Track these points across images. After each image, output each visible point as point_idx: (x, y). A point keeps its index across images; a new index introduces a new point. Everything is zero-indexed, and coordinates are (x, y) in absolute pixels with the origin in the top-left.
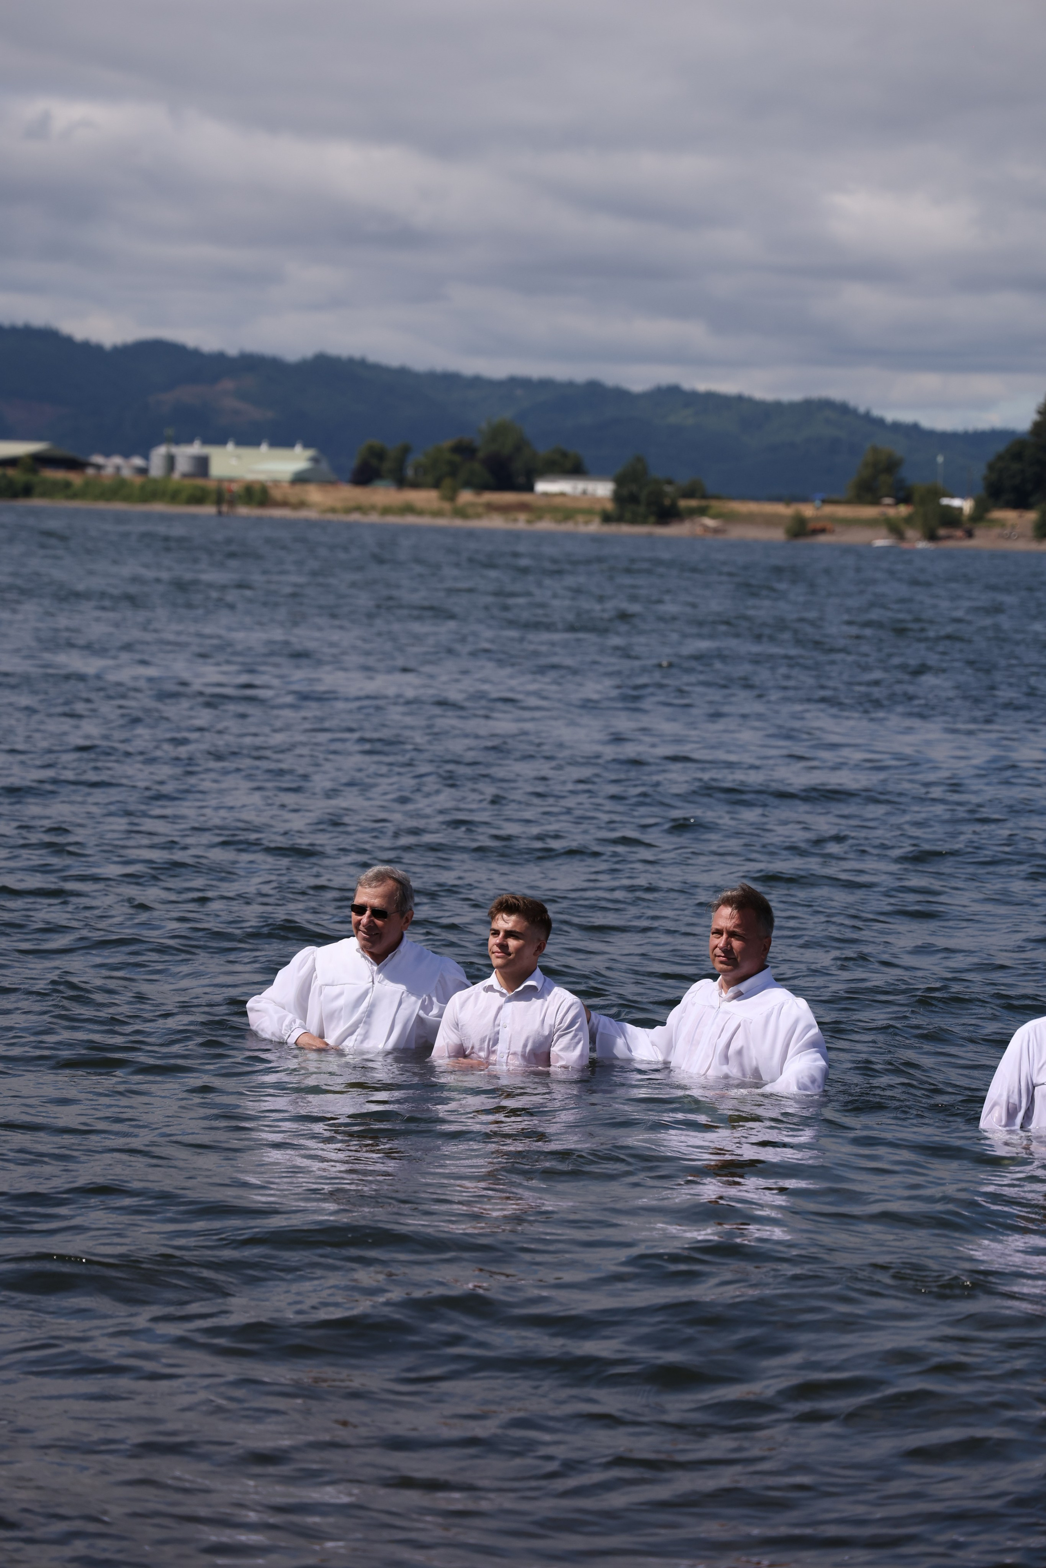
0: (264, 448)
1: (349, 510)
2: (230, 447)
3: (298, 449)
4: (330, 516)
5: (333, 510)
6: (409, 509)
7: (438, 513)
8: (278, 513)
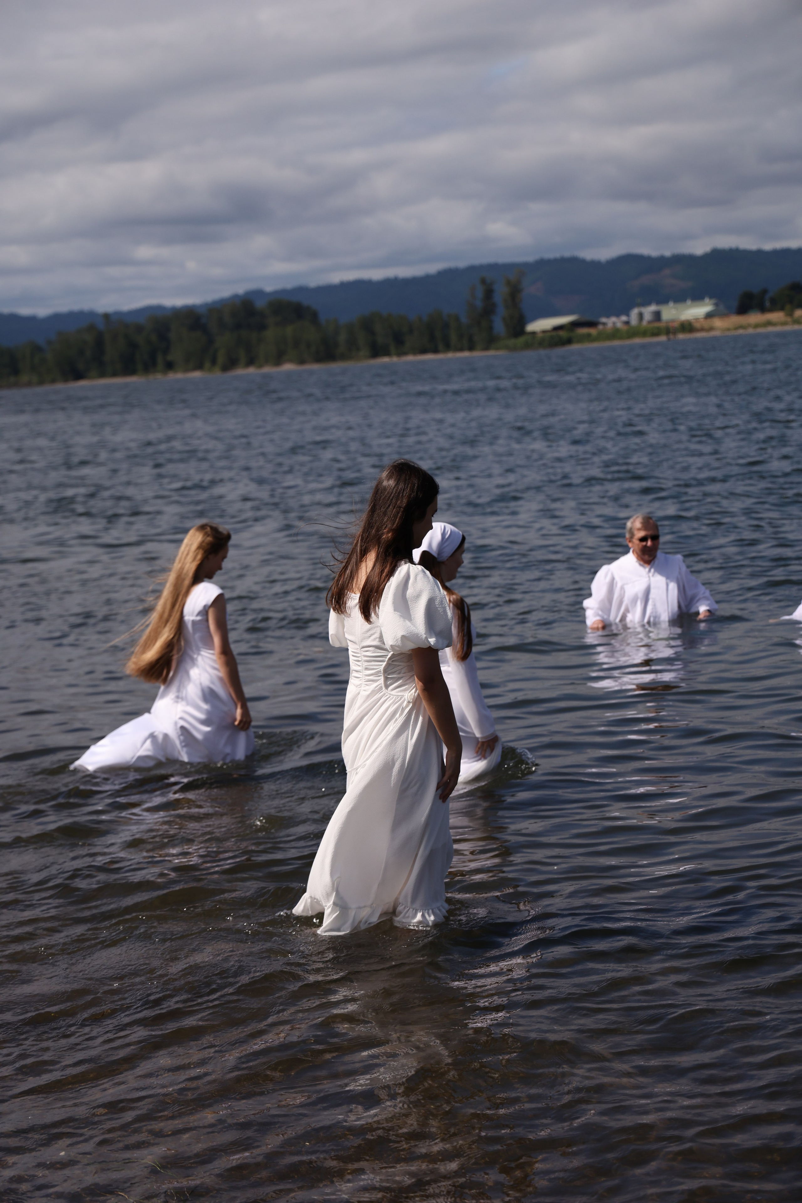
0: (689, 302)
1: (737, 328)
2: (671, 304)
3: (707, 300)
4: (728, 333)
5: (728, 329)
6: (769, 323)
7: (784, 324)
8: (699, 335)
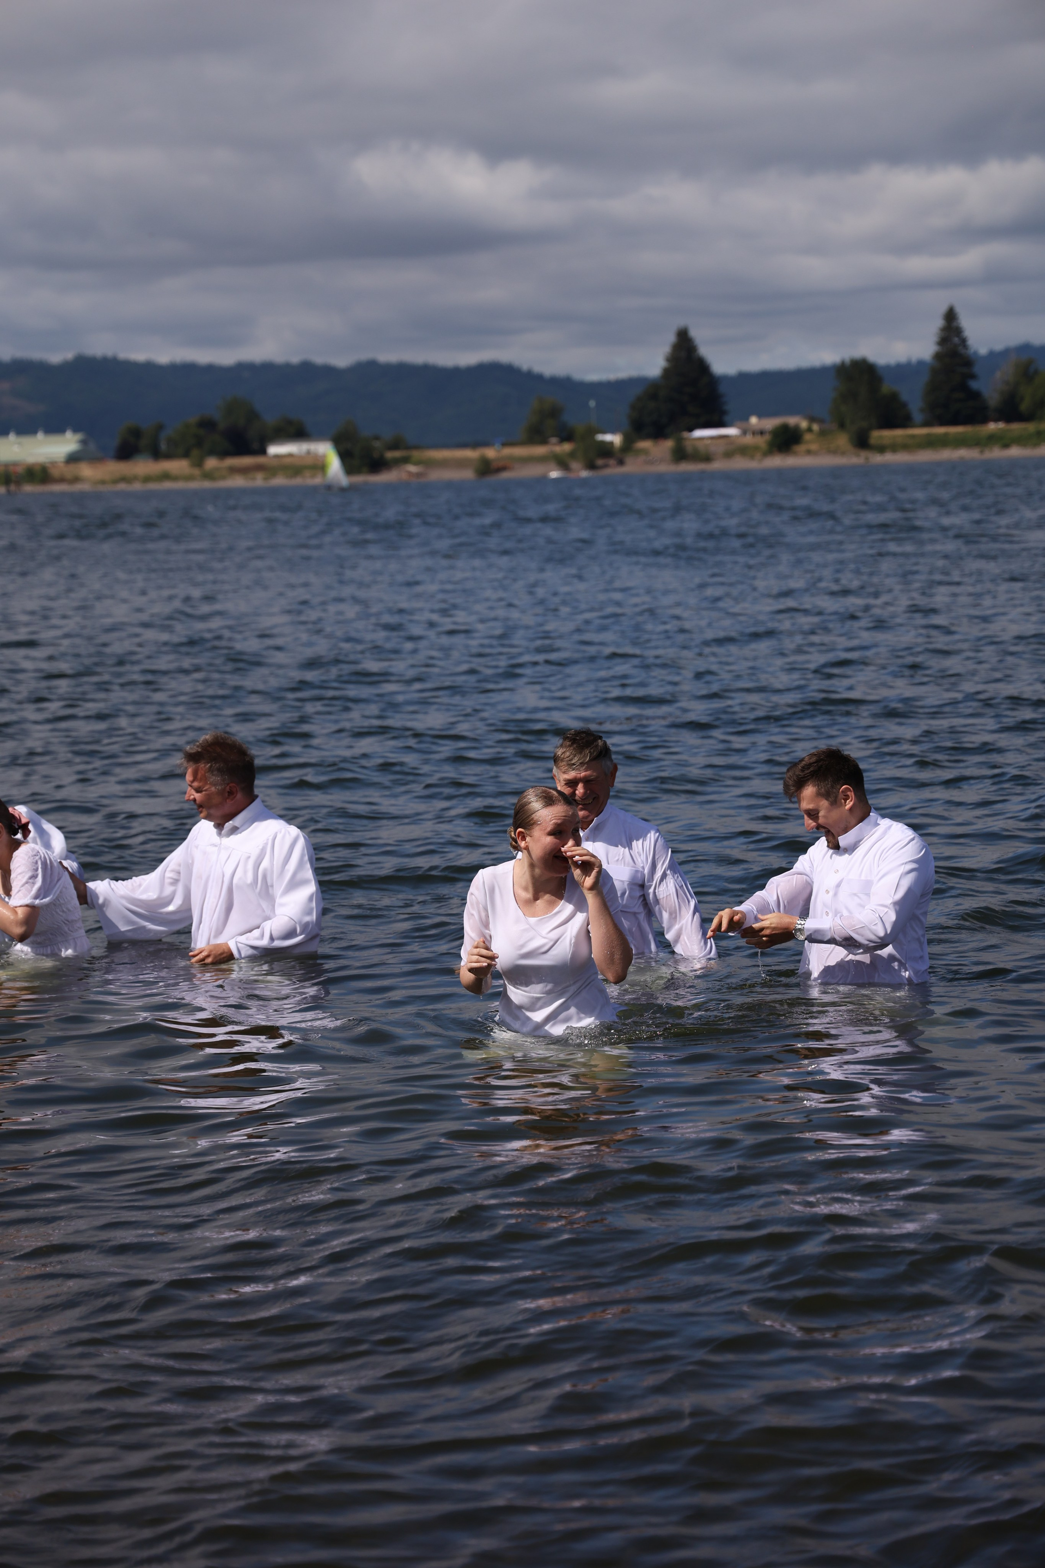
0: (40, 436)
1: (116, 481)
2: (12, 437)
3: (69, 435)
4: (101, 488)
5: (103, 482)
6: (166, 476)
7: (189, 478)
8: (57, 488)
